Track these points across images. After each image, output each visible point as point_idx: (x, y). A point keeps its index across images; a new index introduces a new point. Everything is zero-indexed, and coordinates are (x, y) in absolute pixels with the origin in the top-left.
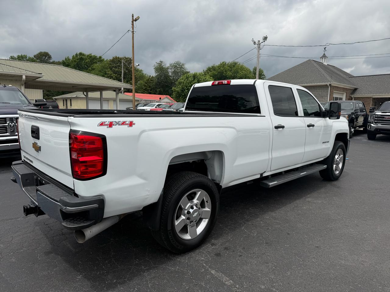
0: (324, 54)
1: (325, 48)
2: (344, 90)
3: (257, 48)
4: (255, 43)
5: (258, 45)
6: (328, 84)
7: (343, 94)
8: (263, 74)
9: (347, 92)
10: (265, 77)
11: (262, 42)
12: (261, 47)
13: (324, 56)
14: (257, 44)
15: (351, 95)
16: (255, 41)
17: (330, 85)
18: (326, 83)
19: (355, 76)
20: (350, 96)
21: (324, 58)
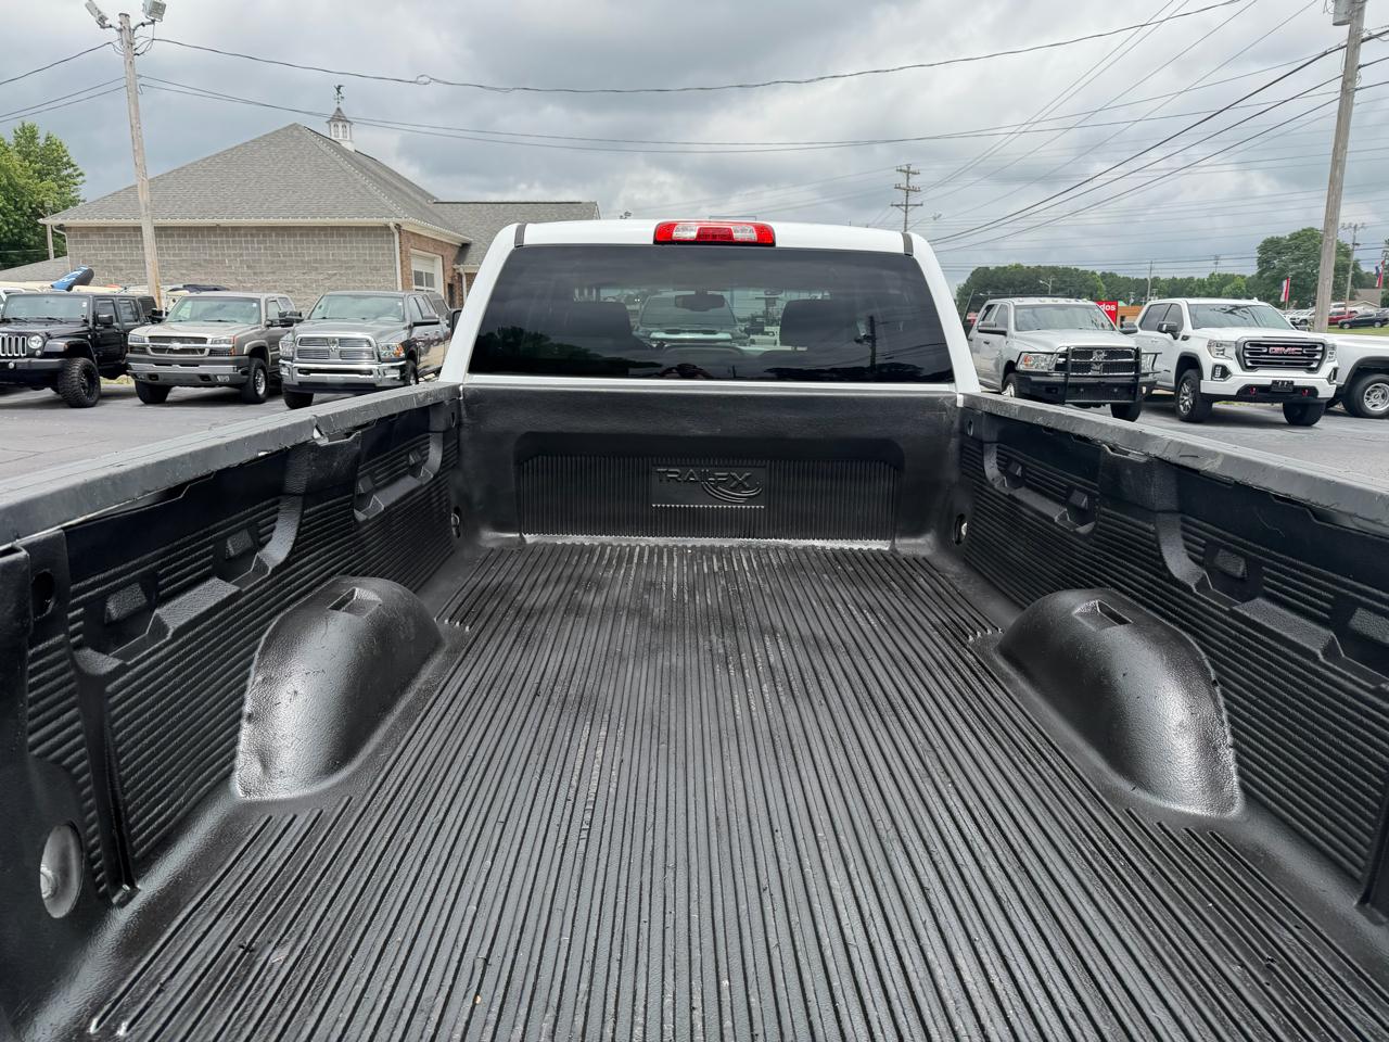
0: (339, 109)
1: (338, 88)
2: (438, 244)
3: (117, 44)
4: (102, 20)
5: (120, 30)
6: (392, 225)
7: (433, 260)
8: (65, 160)
9: (445, 254)
10: (81, 174)
11: (143, 24)
12: (138, 43)
13: (339, 118)
14: (119, 26)
15: (456, 266)
16: (105, 12)
17: (398, 226)
18: (384, 221)
19: (442, 200)
20: (454, 270)
21: (340, 124)
